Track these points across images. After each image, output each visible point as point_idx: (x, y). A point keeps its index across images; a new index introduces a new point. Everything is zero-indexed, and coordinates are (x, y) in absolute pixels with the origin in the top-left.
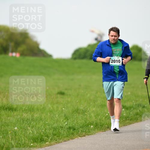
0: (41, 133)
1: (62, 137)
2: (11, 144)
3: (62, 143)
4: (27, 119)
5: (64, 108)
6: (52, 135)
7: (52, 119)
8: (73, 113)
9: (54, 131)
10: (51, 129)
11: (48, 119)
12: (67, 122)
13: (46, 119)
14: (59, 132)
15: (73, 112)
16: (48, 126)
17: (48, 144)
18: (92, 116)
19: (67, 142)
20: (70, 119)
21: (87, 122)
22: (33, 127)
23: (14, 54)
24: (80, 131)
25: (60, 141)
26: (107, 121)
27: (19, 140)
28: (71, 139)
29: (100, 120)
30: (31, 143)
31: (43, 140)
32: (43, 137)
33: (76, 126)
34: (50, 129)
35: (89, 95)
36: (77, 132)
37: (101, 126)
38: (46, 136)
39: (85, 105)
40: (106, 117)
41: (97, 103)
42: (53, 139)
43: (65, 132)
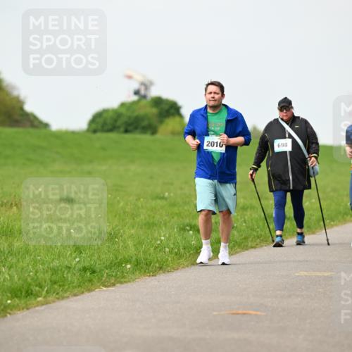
0: (27, 279)
1: (69, 287)
3: (68, 300)
6: (49, 283)
7: (48, 251)
10: (47, 271)
11: (42, 251)
12: (80, 258)
13: (38, 251)
14: (64, 277)
17: (41, 301)
18: (128, 245)
19: (79, 297)
20: (85, 251)
21: (120, 258)
22: (11, 267)
24: (105, 274)
25: (65, 295)
30: (8, 299)
31: (32, 294)
32: (32, 287)
33: (97, 266)
34: (45, 271)
35: (122, 204)
36: (99, 278)
37: (147, 264)
38: (36, 286)
39: (114, 224)
40: (156, 248)
41: (138, 220)
42: (52, 291)
43: (75, 277)
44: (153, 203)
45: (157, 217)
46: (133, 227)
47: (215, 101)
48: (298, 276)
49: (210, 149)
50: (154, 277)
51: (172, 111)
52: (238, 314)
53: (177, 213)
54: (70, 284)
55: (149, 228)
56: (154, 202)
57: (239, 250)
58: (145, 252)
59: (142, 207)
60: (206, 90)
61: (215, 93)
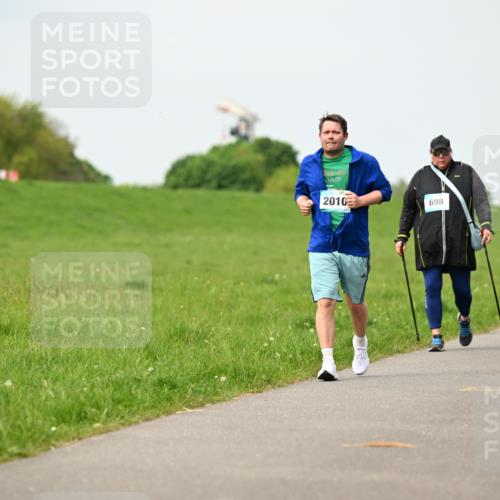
1: (138, 409)
3: (138, 426)
4: (41, 358)
6: (111, 402)
7: (110, 357)
8: (169, 341)
9: (115, 390)
10: (107, 386)
12: (154, 366)
13: (95, 357)
14: (131, 394)
15: (171, 337)
16: (98, 378)
19: (152, 423)
20: (162, 356)
22: (56, 380)
23: (2, 174)
26: (266, 364)
27: (18, 417)
28: (163, 413)
30: (52, 426)
31: (86, 418)
32: (85, 408)
33: (178, 378)
34: (105, 386)
35: (213, 290)
36: (181, 395)
37: (249, 376)
38: (92, 407)
39: (203, 319)
40: (262, 352)
41: (236, 313)
42: (115, 414)
43: (147, 394)
44: (259, 289)
45: (264, 308)
46: (229, 323)
47: (335, 143)
48: (465, 393)
49: (329, 208)
50: (259, 394)
51: (285, 158)
52: (379, 446)
53: (291, 304)
54: (139, 404)
55: (252, 325)
56: (260, 287)
57: (379, 355)
58: (247, 359)
59: (242, 293)
60: (321, 127)
61: (334, 132)
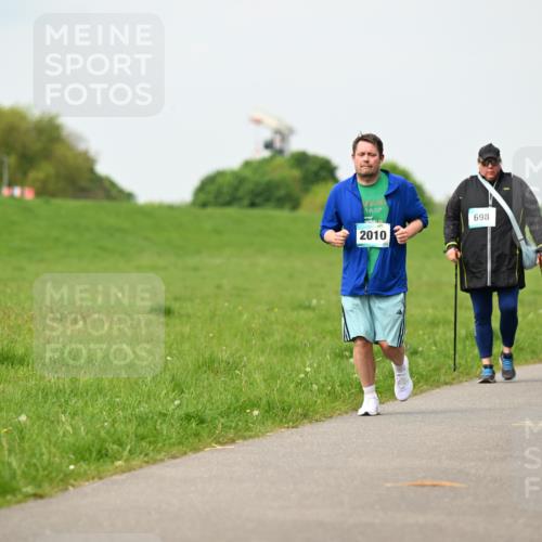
0: (99, 433)
1: (164, 445)
2: (7, 467)
3: (163, 465)
4: (59, 390)
5: (170, 354)
6: (134, 438)
7: (133, 389)
8: (197, 373)
9: (139, 425)
10: (130, 421)
11: (123, 390)
12: (181, 399)
13: (117, 389)
14: (156, 430)
15: (199, 367)
16: (121, 413)
17: (120, 466)
18: (255, 380)
19: (179, 460)
20: (189, 389)
21: (242, 400)
22: (75, 414)
23: (17, 191)
24: (220, 425)
25: (158, 457)
26: (302, 396)
27: (33, 455)
28: (191, 450)
29: (281, 391)
30: (70, 464)
31: (107, 455)
32: (107, 445)
33: (207, 412)
34: (128, 421)
35: (245, 317)
36: (210, 430)
37: (284, 409)
38: (114, 443)
39: (234, 348)
40: (298, 385)
41: (270, 341)
42: (138, 450)
43: (173, 430)
45: (300, 337)
46: (263, 353)
50: (295, 430)
51: (323, 173)
53: (330, 331)
54: (165, 440)
55: (286, 354)
56: (295, 313)
57: (425, 387)
59: (277, 321)
61: (369, 154)
